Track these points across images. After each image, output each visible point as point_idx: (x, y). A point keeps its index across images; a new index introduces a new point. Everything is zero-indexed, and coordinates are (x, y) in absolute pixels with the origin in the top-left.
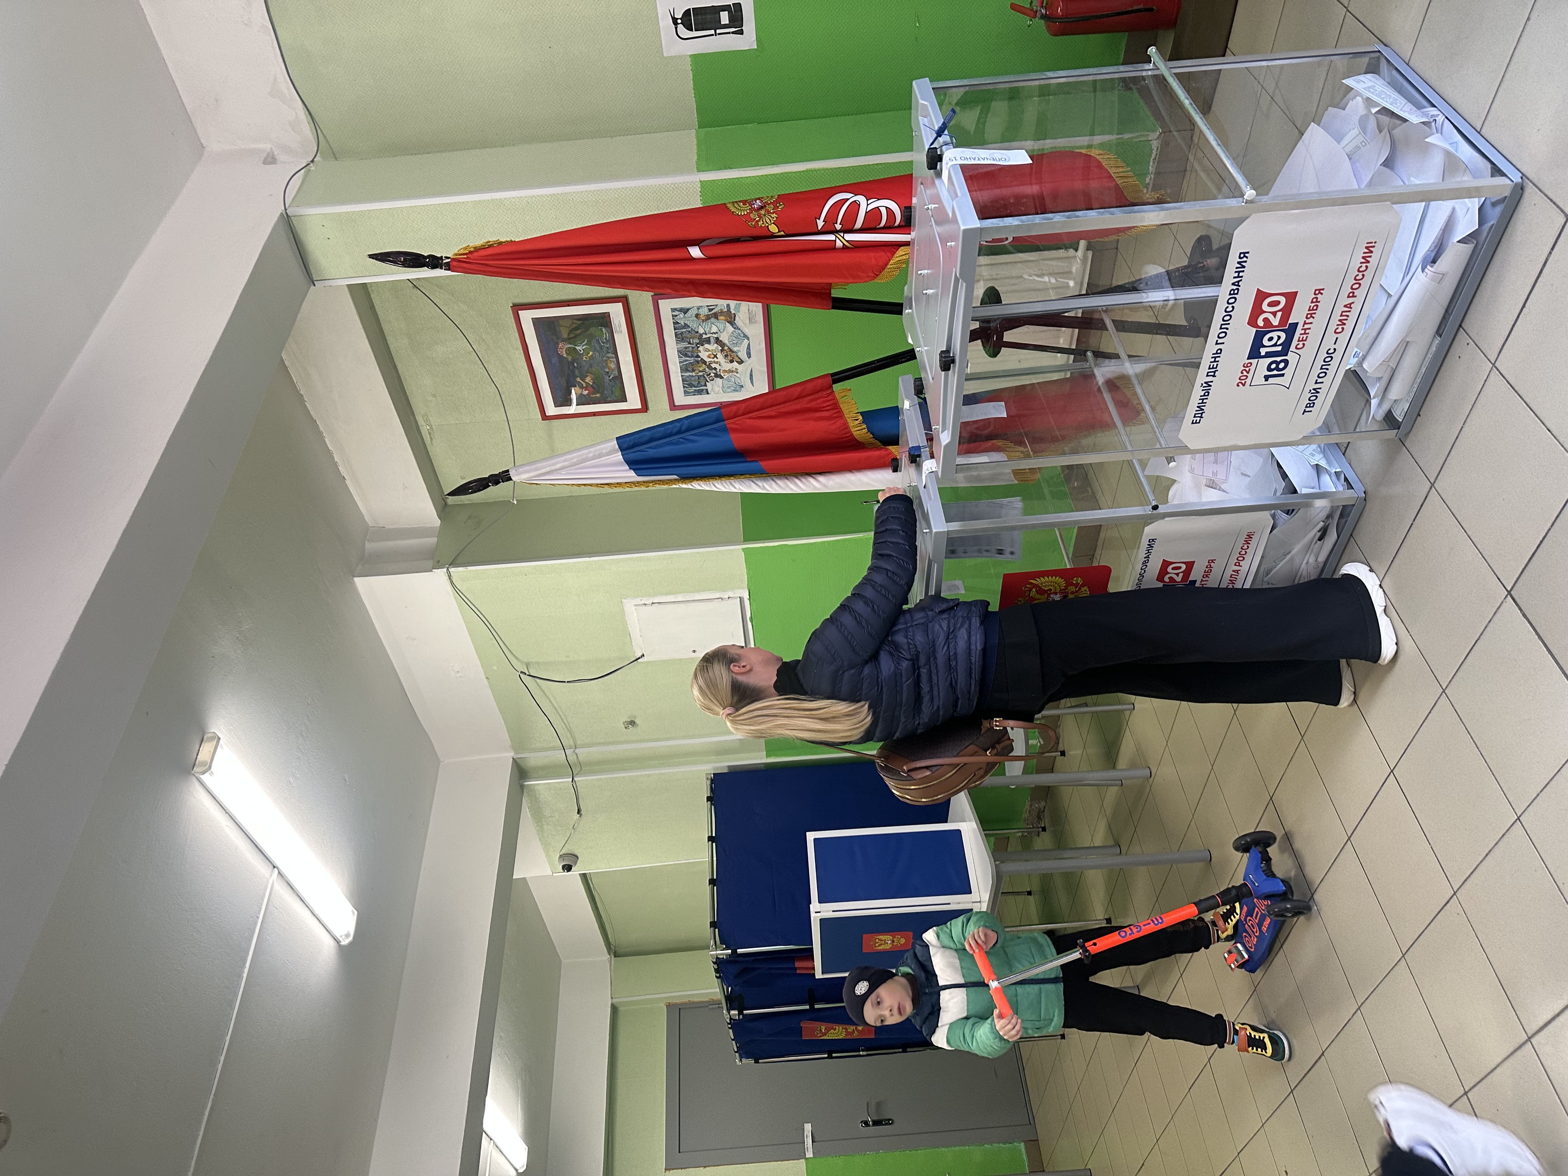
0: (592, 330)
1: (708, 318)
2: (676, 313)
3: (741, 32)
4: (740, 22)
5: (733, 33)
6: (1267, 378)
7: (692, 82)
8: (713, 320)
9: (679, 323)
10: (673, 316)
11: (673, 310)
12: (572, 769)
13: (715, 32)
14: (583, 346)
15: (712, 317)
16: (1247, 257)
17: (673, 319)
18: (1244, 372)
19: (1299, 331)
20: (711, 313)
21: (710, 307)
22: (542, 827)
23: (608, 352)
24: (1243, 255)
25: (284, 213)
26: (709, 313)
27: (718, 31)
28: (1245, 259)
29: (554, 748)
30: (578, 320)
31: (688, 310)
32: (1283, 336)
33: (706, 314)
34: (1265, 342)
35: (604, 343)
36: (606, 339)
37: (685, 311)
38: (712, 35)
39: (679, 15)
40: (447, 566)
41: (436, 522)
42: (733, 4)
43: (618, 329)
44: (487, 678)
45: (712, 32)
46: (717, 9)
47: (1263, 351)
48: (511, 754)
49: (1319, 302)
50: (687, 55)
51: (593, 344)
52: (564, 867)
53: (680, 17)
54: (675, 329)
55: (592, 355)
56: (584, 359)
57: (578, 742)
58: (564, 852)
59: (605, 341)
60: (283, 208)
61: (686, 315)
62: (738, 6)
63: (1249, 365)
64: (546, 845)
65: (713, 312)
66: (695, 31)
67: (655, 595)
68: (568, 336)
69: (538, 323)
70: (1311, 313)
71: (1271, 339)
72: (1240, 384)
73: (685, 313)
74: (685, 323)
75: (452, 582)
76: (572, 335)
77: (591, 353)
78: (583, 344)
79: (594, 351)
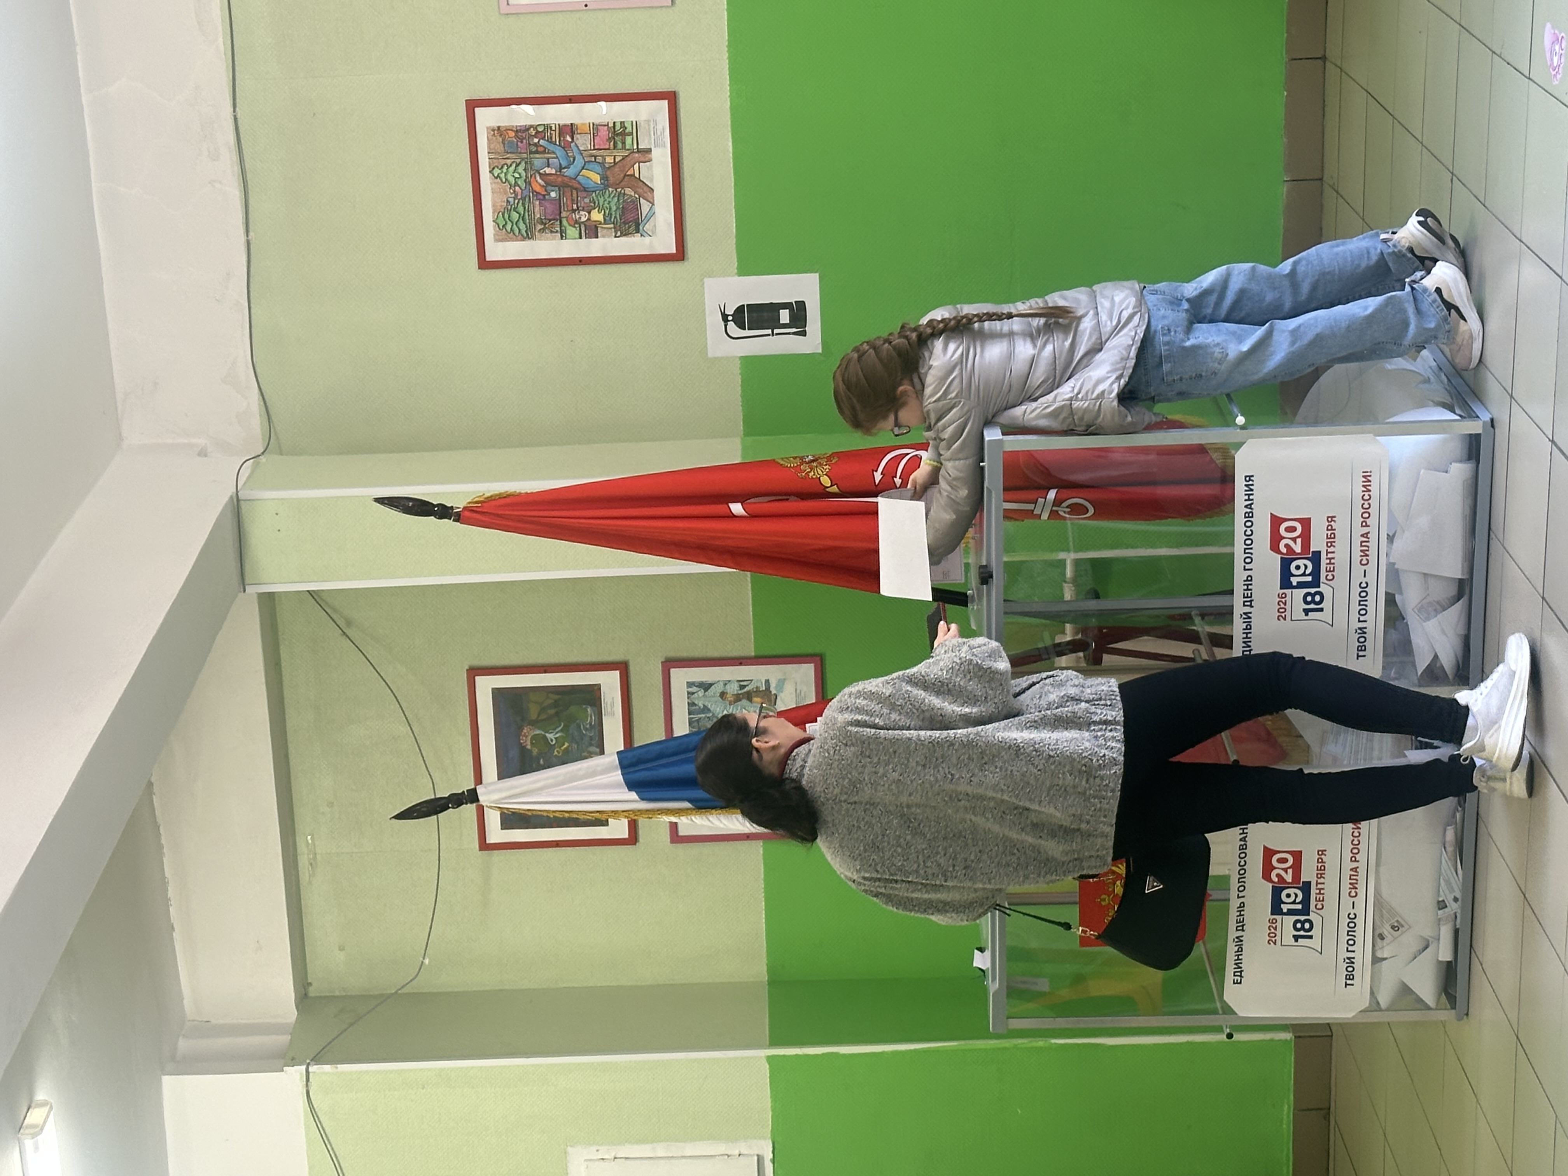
0: (573, 709)
1: (738, 698)
2: (694, 689)
3: (803, 333)
4: (804, 324)
5: (794, 333)
6: (1307, 612)
7: (740, 388)
8: (745, 702)
9: (696, 705)
10: (688, 693)
11: (690, 684)
13: (773, 332)
14: (556, 733)
15: (743, 698)
16: (1253, 481)
17: (688, 698)
18: (1281, 603)
19: (1324, 561)
20: (743, 691)
21: (742, 683)
23: (591, 745)
24: (1249, 478)
25: (235, 495)
26: (740, 692)
27: (776, 331)
28: (1251, 483)
30: (558, 693)
31: (711, 685)
32: (1310, 565)
33: (735, 693)
34: (1293, 570)
35: (586, 729)
36: (591, 724)
37: (706, 687)
38: (769, 335)
39: (730, 311)
40: (308, 1061)
41: (290, 1013)
42: (795, 302)
43: (609, 710)
45: (769, 331)
46: (775, 308)
47: (1294, 581)
49: (1335, 530)
50: (737, 357)
51: (571, 732)
53: (732, 313)
54: (690, 714)
55: (566, 749)
56: (556, 753)
59: (588, 726)
60: (235, 490)
61: (707, 693)
62: (801, 305)
63: (1284, 596)
65: (745, 690)
66: (749, 329)
67: (621, 1143)
68: (539, 715)
69: (498, 694)
70: (1331, 540)
71: (1298, 567)
72: (1280, 618)
73: (706, 690)
74: (704, 705)
76: (543, 717)
77: (566, 745)
78: (558, 730)
79: (570, 743)
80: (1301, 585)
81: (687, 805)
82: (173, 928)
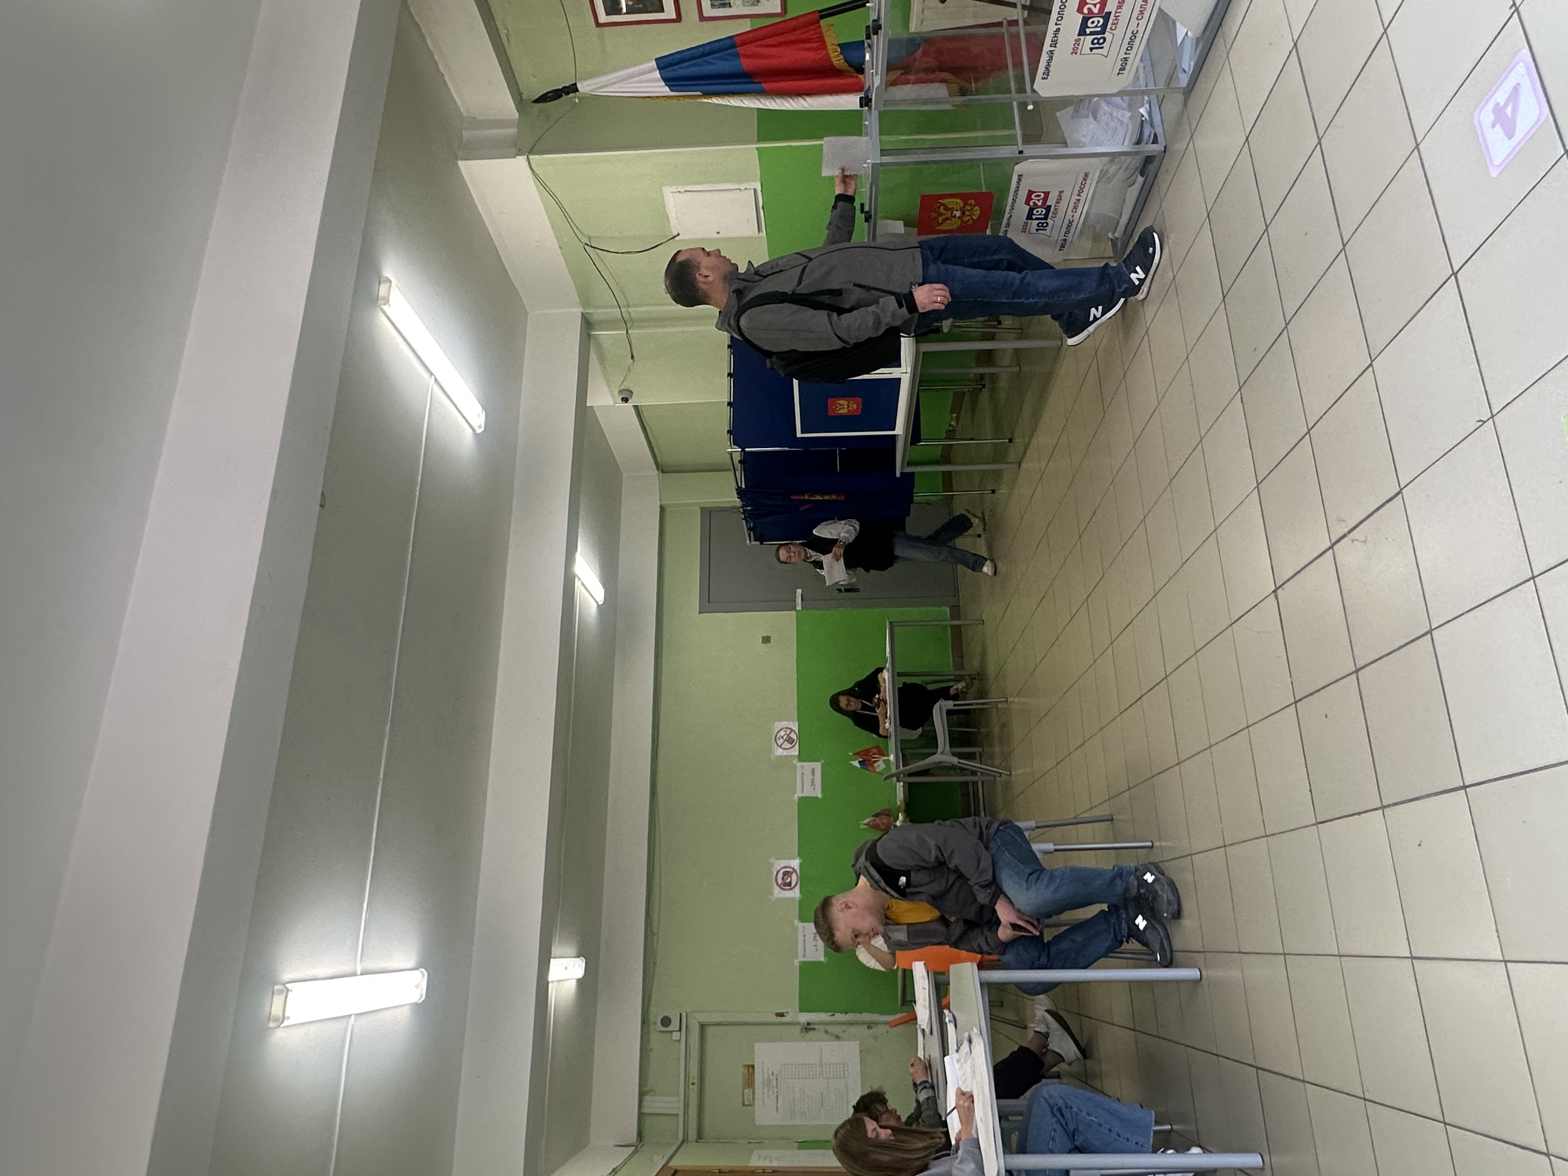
6: (1091, 49)
12: (626, 323)
18: (1076, 44)
19: (1112, 17)
22: (605, 367)
29: (612, 307)
32: (1102, 21)
34: (1089, 24)
40: (527, 153)
41: (515, 115)
44: (560, 248)
47: (1088, 31)
48: (581, 310)
52: (622, 399)
57: (630, 303)
58: (623, 387)
63: (1079, 40)
64: (609, 383)
67: (688, 184)
70: (1120, 6)
71: (1093, 22)
72: (1073, 53)
75: (531, 168)
80: (1092, 33)
81: (699, 93)
82: (443, 75)
